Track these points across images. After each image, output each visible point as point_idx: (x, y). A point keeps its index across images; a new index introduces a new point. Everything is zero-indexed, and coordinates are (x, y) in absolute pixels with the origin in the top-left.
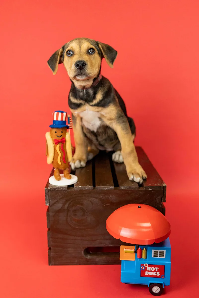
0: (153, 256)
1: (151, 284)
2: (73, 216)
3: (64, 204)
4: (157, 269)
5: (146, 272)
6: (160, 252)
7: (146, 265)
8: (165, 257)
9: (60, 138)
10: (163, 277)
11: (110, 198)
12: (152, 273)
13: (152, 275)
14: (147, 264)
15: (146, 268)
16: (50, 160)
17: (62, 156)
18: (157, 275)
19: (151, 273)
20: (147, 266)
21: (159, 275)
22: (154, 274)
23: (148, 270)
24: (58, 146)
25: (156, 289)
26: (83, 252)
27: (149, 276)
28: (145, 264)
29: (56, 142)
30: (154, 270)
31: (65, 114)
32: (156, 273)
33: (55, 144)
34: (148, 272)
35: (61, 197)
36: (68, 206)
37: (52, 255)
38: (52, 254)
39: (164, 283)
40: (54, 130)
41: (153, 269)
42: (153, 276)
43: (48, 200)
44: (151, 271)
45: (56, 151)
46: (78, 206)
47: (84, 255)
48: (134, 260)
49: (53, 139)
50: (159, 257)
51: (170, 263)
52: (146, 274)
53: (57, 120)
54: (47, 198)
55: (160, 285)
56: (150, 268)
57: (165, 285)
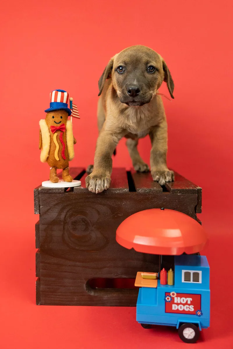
0: (183, 281)
1: (181, 324)
2: (72, 231)
3: (60, 214)
4: (189, 300)
5: (173, 306)
6: (194, 274)
7: (173, 294)
8: (200, 282)
9: (59, 125)
10: (199, 313)
11: (124, 204)
12: (182, 306)
13: (182, 309)
14: (174, 292)
15: (173, 299)
16: (44, 155)
17: (60, 149)
18: (190, 310)
19: (181, 308)
20: (175, 296)
21: (193, 310)
22: (186, 308)
23: (175, 302)
24: (56, 134)
25: (189, 333)
26: (85, 285)
27: (177, 312)
28: (172, 292)
29: (54, 130)
30: (185, 302)
31: (66, 94)
32: (188, 306)
33: (51, 132)
34: (176, 306)
35: (56, 202)
36: (65, 216)
37: (41, 289)
38: (42, 287)
39: (201, 323)
40: (51, 115)
41: (183, 300)
42: (184, 312)
43: (38, 207)
44: (181, 303)
45: (52, 141)
46: (79, 215)
47: (87, 290)
48: (155, 287)
49: (50, 126)
50: (192, 282)
51: (209, 290)
52: (173, 308)
53: (56, 102)
54: (37, 203)
55: (195, 326)
56: (179, 298)
57: (201, 327)
